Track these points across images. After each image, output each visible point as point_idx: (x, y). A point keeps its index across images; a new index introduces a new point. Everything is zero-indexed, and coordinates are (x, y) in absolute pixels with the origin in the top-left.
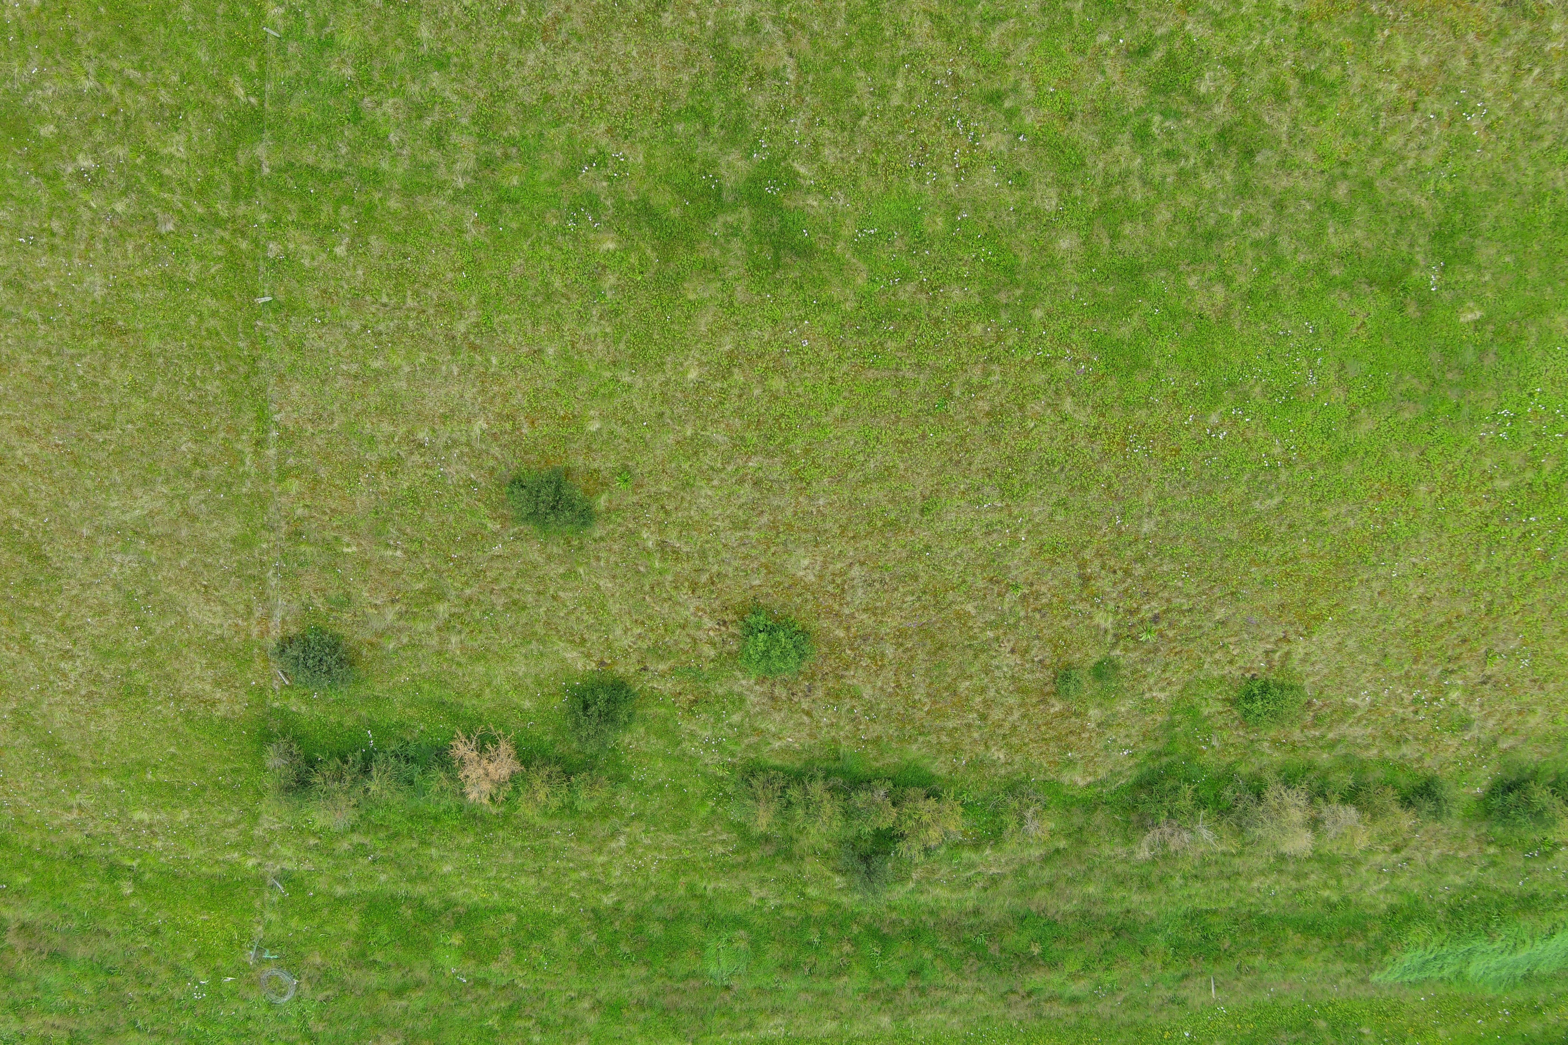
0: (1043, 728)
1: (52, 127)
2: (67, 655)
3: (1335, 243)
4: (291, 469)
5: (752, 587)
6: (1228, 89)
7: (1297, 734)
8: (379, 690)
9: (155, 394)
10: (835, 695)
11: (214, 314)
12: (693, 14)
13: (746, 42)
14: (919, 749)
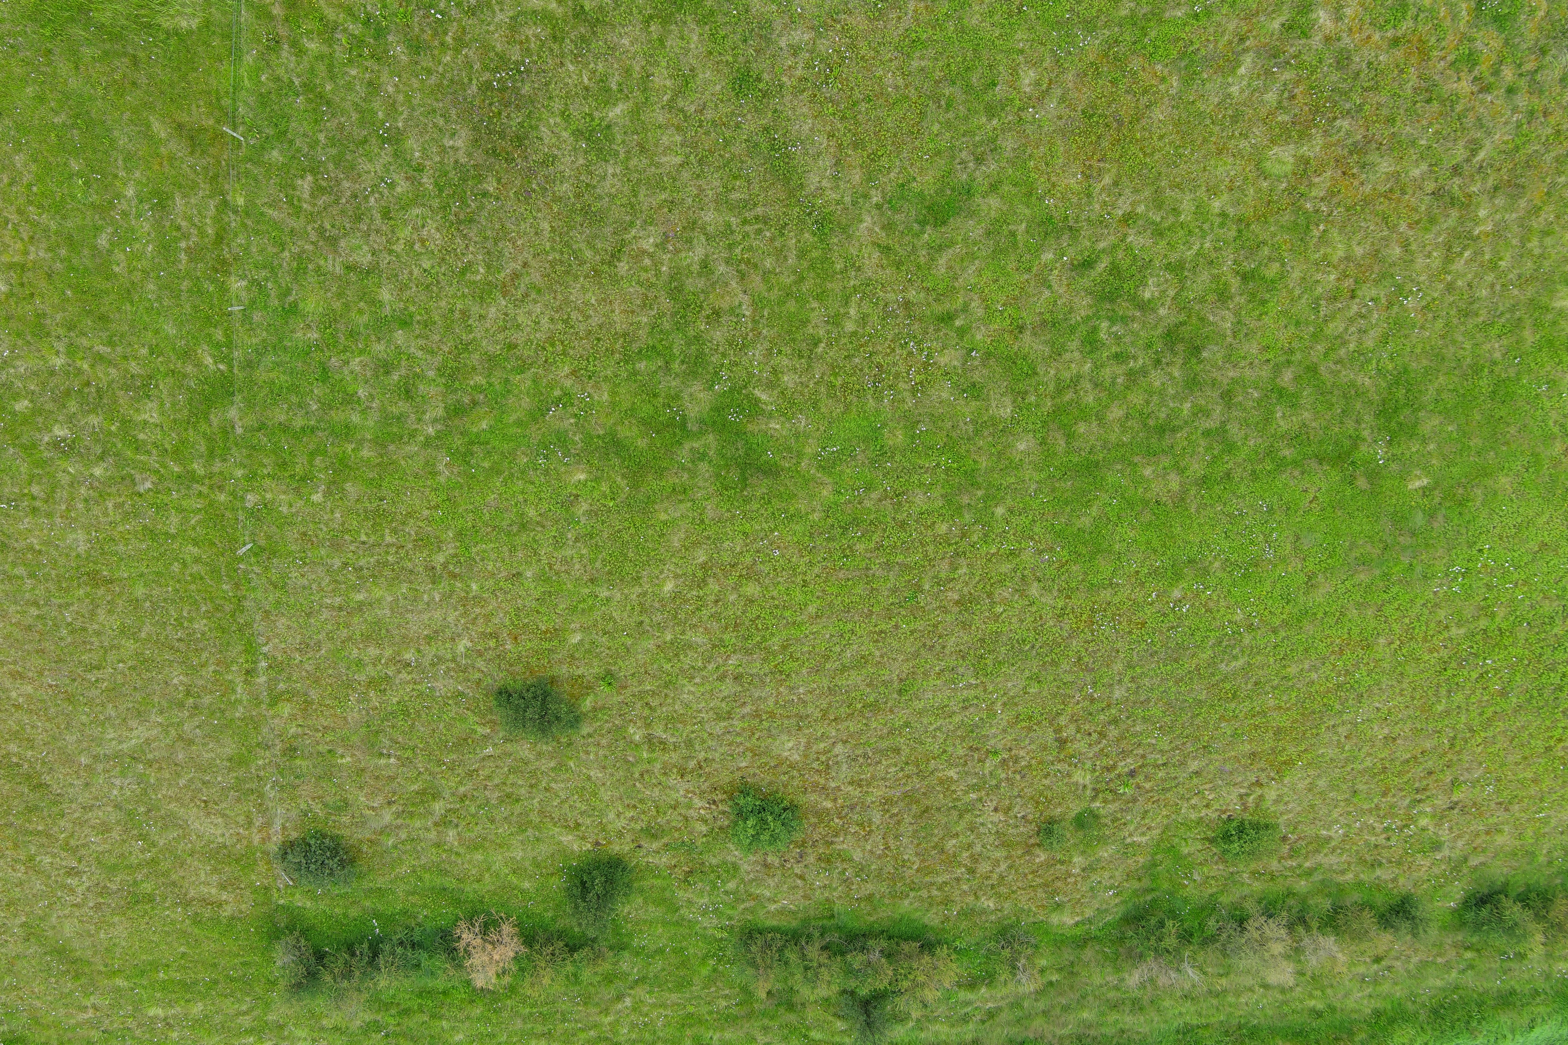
0: (1030, 877)
1: (26, 402)
2: (72, 872)
3: (1284, 426)
4: (282, 693)
5: (739, 769)
6: (1171, 293)
7: (1274, 865)
8: (381, 882)
9: (143, 635)
10: (826, 860)
11: (197, 560)
12: (647, 262)
13: (701, 283)
14: (911, 904)
